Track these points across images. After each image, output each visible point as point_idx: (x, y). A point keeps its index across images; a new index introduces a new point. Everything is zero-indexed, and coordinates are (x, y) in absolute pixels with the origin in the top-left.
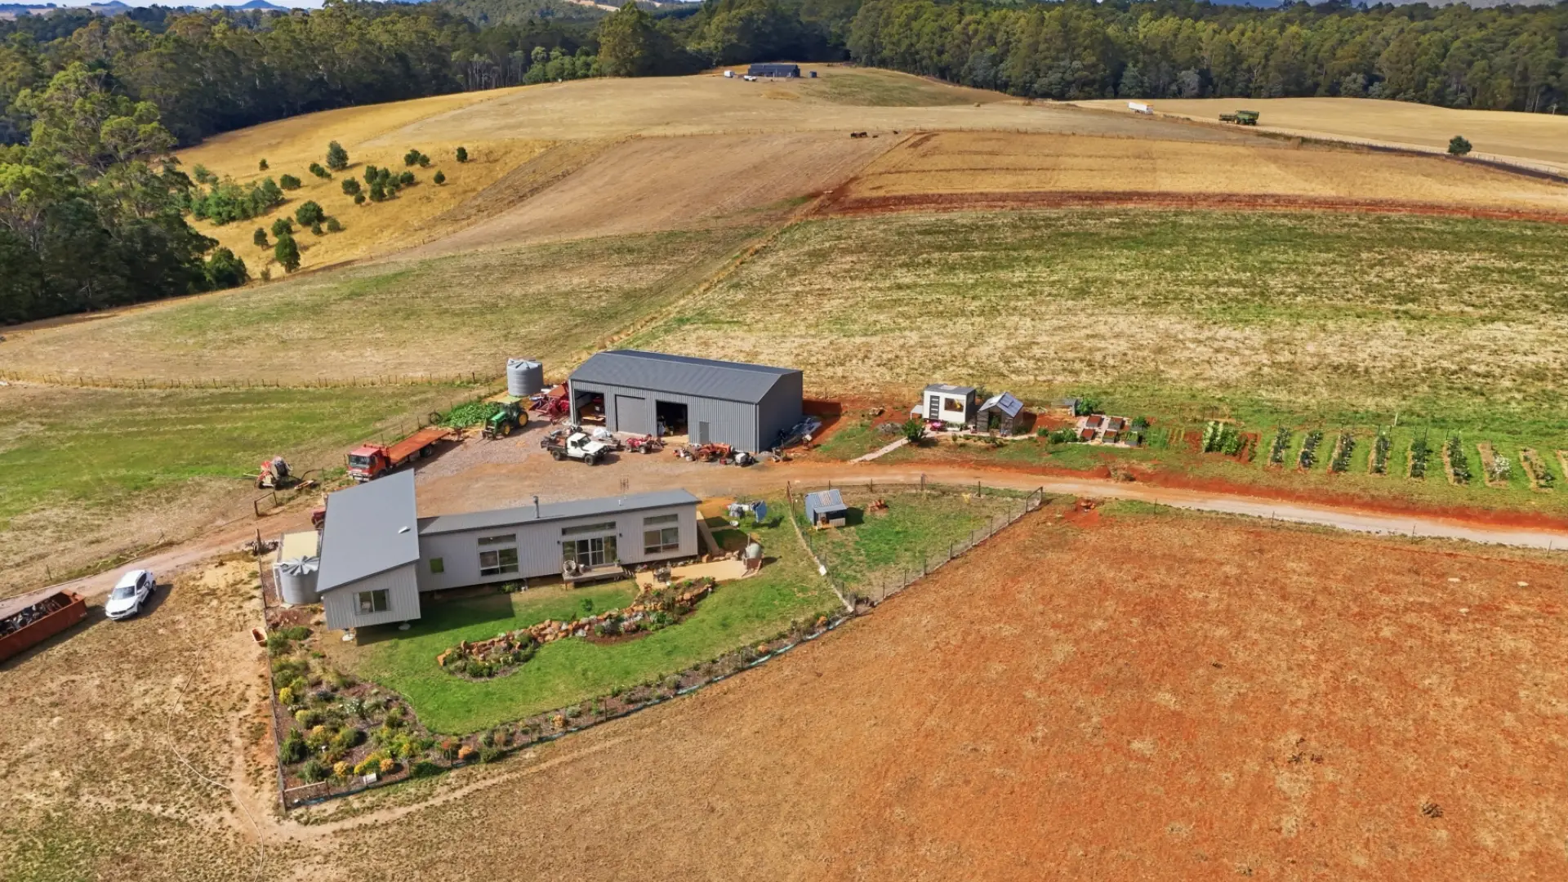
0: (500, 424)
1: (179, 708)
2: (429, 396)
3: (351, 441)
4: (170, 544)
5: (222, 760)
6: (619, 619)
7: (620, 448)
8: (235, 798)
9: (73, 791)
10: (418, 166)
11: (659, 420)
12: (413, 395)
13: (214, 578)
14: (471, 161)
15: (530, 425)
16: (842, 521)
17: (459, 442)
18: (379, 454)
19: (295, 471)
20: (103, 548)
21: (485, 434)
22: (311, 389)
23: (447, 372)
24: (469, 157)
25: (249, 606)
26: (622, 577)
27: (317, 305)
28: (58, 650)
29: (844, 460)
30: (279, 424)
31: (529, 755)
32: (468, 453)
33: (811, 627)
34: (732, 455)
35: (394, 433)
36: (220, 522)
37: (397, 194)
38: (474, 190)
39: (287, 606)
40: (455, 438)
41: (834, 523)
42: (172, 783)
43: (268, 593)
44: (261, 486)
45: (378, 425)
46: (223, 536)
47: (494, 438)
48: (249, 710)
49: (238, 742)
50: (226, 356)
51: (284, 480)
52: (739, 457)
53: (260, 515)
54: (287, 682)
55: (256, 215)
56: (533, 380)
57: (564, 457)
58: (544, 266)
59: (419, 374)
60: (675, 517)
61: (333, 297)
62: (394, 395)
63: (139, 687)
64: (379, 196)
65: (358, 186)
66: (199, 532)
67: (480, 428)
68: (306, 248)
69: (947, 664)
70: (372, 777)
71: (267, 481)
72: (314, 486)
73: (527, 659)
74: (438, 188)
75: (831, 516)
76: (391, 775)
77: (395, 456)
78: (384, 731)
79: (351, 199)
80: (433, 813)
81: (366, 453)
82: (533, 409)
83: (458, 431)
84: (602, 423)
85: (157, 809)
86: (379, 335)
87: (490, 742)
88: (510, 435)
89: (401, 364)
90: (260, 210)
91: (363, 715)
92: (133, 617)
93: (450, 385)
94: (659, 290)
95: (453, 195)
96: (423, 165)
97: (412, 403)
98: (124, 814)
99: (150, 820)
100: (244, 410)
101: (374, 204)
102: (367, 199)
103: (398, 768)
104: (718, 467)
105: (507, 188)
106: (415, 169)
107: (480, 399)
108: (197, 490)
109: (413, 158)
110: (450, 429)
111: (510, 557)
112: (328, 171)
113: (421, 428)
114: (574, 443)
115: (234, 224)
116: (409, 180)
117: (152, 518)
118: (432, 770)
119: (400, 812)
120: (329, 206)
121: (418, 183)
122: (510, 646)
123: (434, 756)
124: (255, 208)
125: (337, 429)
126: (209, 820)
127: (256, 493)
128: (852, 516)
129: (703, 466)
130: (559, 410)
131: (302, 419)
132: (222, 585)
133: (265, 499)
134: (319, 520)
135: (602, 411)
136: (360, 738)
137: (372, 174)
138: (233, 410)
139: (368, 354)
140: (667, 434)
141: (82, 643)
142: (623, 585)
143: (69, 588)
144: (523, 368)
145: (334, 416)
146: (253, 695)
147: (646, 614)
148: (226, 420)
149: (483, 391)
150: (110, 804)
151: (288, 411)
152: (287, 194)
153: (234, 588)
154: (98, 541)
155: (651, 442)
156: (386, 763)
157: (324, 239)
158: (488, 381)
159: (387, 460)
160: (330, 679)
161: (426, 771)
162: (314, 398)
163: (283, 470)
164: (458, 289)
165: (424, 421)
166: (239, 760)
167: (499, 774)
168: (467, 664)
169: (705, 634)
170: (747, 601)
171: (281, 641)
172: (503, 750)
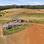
11: (17, 21)
26: (16, 27)
72: (4, 24)
103: (8, 34)
116: (8, 12)
120: (5, 13)
126: (1, 36)
127: (2, 24)
128: (25, 25)
132: (1, 27)
136: (6, 33)
159: (7, 23)
166: (2, 34)
167: (11, 35)
168: (10, 30)
169: (19, 29)
170: (21, 28)
171: (3, 29)
172: (11, 34)
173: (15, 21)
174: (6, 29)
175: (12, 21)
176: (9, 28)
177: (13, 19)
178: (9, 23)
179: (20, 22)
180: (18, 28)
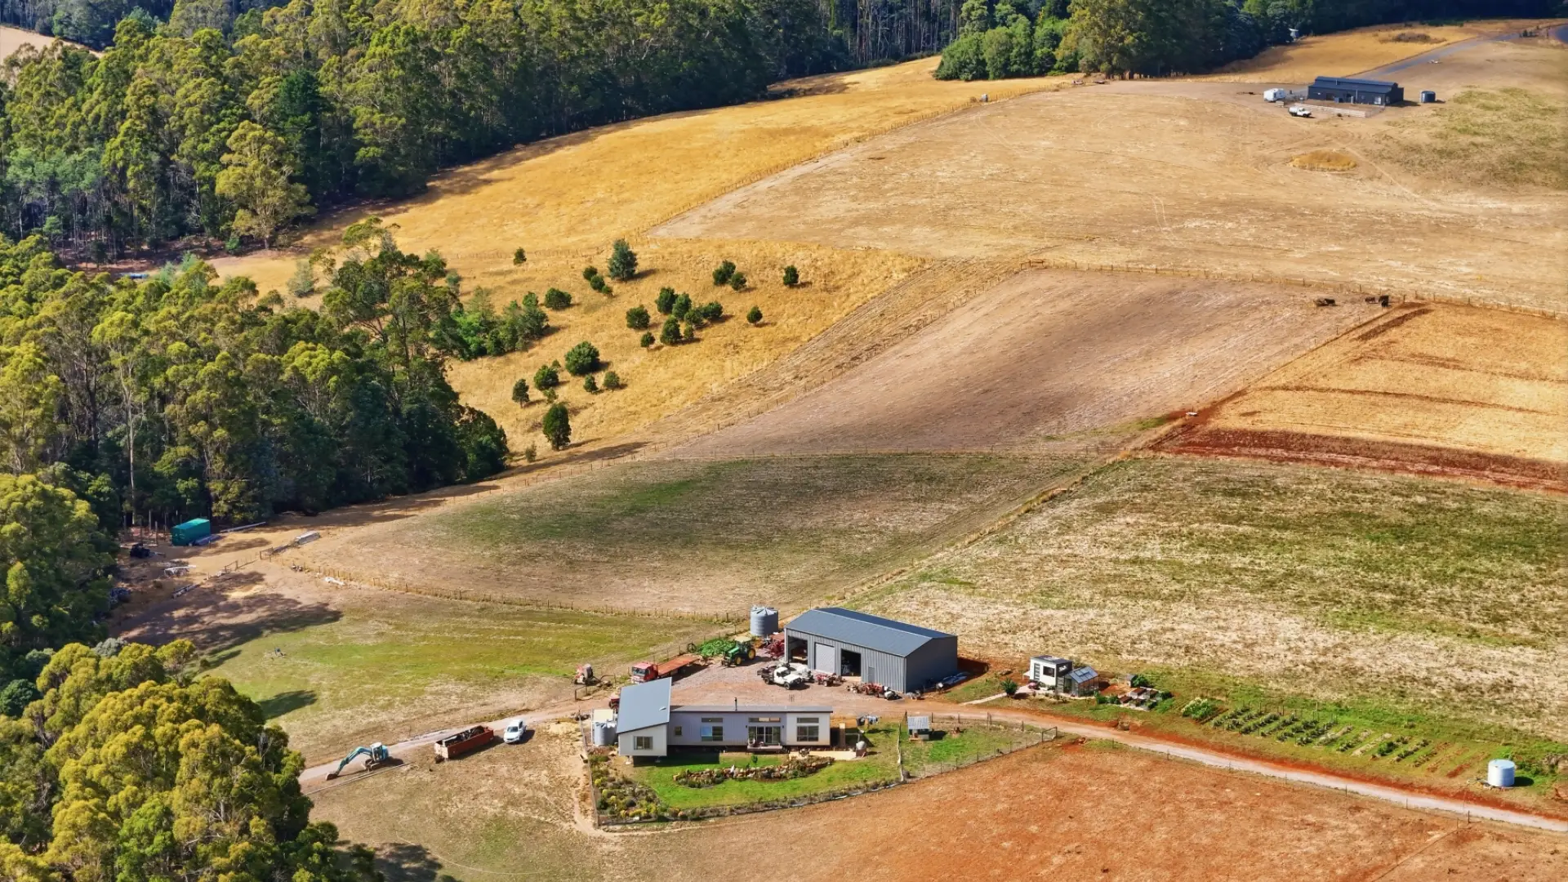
0: (734, 656)
1: (547, 783)
2: (690, 629)
3: (632, 659)
4: (527, 710)
5: (569, 805)
6: (773, 771)
7: (811, 680)
8: (576, 819)
9: (504, 807)
10: (729, 288)
11: (842, 663)
12: (679, 628)
13: (555, 729)
14: (804, 285)
15: (757, 659)
16: (927, 736)
17: (705, 667)
18: (651, 668)
19: (597, 675)
20: (490, 708)
21: (723, 663)
22: (599, 614)
23: (708, 610)
24: (801, 279)
25: (576, 744)
26: (781, 752)
27: (598, 520)
28: (483, 754)
29: (958, 702)
30: (580, 642)
31: (712, 820)
32: (709, 674)
33: (876, 786)
34: (883, 692)
35: (662, 656)
36: (553, 701)
37: (697, 334)
38: (796, 339)
39: (597, 746)
40: (702, 664)
41: (921, 737)
42: (547, 810)
43: (587, 739)
44: (576, 683)
45: (652, 649)
46: (556, 709)
47: (729, 666)
48: (580, 788)
49: (576, 799)
50: (521, 573)
51: (590, 680)
52: (886, 694)
53: (577, 700)
54: (598, 777)
55: (513, 350)
56: (770, 624)
57: (772, 683)
58: (835, 491)
59: (686, 610)
60: (816, 720)
61: (615, 512)
62: (665, 626)
63: (526, 773)
64: (673, 337)
65: (648, 317)
66: (542, 706)
67: (721, 658)
68: (576, 412)
69: (939, 808)
70: (637, 818)
71: (580, 680)
72: (609, 685)
73: (719, 783)
74: (753, 330)
75: (920, 732)
76: (646, 819)
77: (661, 671)
78: (644, 802)
79: (637, 336)
80: (665, 836)
81: (644, 667)
82: (761, 647)
83: (705, 659)
84: (805, 663)
85: (542, 819)
86: (657, 564)
87: (693, 813)
88: (741, 664)
89: (672, 598)
90: (519, 345)
91: (634, 794)
92: (517, 743)
93: (709, 622)
94: (929, 537)
95: (769, 343)
96: (736, 288)
97: (677, 634)
98: (529, 819)
99: (539, 821)
100: (549, 627)
101: (666, 348)
102: (658, 342)
103: (650, 817)
104: (873, 699)
105: (840, 341)
106: (724, 296)
107: (728, 636)
108: (536, 682)
109: (726, 275)
110: (701, 657)
111: (718, 732)
112: (608, 281)
113: (681, 654)
114: (778, 674)
115: (484, 361)
116: (715, 315)
117: (513, 695)
118: (666, 820)
119: (649, 833)
120: (607, 345)
121: (726, 318)
122: (711, 775)
123: (666, 815)
124: (514, 340)
125: (622, 649)
126: (566, 825)
127: (573, 687)
128: (935, 735)
129: (863, 697)
130: (778, 650)
131: (598, 640)
132: (561, 733)
133: (581, 689)
134: (615, 704)
135: (806, 655)
136: (632, 804)
137: (668, 301)
138: (541, 627)
139: (646, 584)
140: (848, 675)
141: (495, 752)
142: (780, 756)
143: (485, 725)
144: (763, 614)
145: (620, 640)
146: (582, 782)
147: (788, 770)
148: (539, 635)
149: (731, 630)
150: (522, 815)
151: (584, 632)
152: (554, 317)
153: (568, 735)
154: (485, 704)
155: (834, 679)
156: (644, 813)
157: (597, 399)
158: (739, 621)
159: (656, 673)
160: (619, 779)
161: (662, 819)
162: (603, 623)
163: (590, 671)
164: (741, 515)
165: (684, 649)
166: (577, 806)
167: (696, 826)
168: (687, 781)
169: (816, 783)
170: (848, 771)
171: (595, 760)
172: (699, 817)
173: (798, 649)
174: (639, 761)
175: (744, 657)
176: (678, 754)
177: (788, 617)
178: (680, 673)
179: (894, 677)
180: (806, 770)
